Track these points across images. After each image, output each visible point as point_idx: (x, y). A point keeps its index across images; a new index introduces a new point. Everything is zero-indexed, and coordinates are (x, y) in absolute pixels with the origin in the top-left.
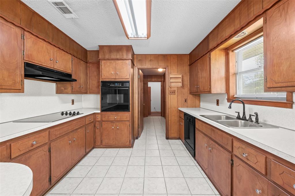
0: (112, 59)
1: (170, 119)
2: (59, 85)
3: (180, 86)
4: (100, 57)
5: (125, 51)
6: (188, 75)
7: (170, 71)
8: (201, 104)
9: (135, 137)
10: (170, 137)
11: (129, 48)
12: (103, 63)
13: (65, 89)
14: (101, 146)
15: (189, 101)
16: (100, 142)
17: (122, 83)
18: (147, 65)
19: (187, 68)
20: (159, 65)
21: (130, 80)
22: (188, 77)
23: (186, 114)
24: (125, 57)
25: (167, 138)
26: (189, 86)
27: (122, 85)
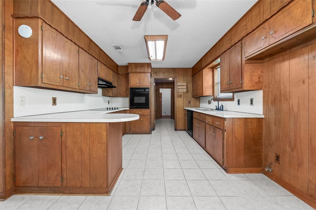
0: (138, 73)
1: (177, 116)
2: (104, 90)
3: (185, 91)
4: (129, 71)
5: (146, 67)
6: (191, 83)
7: (178, 80)
8: (200, 104)
9: (152, 129)
10: (178, 129)
11: (149, 65)
12: (131, 75)
13: (108, 93)
14: (130, 133)
15: (192, 103)
16: (129, 129)
17: (144, 89)
18: (161, 76)
19: (190, 78)
20: (170, 76)
21: (150, 87)
22: (191, 85)
23: (188, 111)
24: (146, 71)
25: (176, 130)
26: (191, 91)
27: (145, 90)
